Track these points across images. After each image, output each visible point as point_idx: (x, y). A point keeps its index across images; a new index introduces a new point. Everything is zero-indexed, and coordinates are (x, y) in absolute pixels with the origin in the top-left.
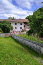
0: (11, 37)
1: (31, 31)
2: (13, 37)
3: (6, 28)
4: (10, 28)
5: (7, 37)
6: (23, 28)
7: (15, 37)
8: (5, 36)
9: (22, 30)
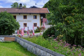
0: (15, 41)
1: (51, 31)
2: (18, 42)
3: (7, 25)
4: (13, 25)
5: (8, 43)
6: (39, 25)
7: (22, 43)
8: (5, 40)
9: (38, 27)
